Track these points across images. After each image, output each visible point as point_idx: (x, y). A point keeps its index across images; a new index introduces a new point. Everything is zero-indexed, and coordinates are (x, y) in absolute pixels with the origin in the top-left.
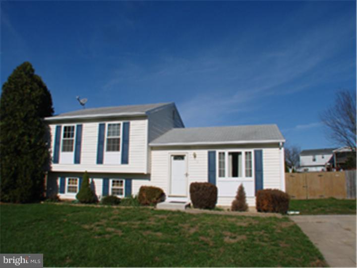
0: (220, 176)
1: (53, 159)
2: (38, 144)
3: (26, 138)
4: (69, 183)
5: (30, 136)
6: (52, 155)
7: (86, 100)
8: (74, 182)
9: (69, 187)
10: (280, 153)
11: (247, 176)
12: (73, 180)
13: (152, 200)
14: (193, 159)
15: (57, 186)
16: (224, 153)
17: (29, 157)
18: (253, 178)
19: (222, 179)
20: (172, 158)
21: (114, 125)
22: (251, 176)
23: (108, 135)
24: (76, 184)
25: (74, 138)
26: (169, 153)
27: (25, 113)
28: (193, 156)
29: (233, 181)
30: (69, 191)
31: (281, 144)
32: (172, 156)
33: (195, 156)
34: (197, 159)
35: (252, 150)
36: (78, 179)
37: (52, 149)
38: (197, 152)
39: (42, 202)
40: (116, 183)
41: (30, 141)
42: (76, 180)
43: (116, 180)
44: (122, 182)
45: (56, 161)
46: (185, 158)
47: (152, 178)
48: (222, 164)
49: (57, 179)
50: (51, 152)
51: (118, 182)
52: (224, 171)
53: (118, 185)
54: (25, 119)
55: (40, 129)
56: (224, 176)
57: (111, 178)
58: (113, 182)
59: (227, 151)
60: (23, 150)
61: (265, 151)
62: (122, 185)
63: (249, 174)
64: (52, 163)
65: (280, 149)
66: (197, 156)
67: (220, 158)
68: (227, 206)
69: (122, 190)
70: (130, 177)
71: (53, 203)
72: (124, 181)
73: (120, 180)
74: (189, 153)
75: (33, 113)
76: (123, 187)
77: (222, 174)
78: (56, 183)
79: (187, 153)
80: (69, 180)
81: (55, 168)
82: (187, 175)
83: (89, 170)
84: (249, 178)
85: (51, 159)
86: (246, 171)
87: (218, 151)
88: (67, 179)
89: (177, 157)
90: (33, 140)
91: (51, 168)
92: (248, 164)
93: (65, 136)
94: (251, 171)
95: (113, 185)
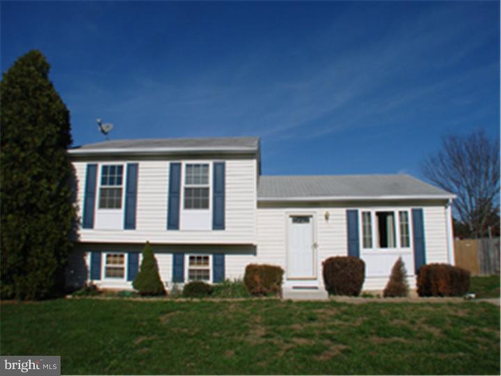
0: (365, 246)
1: (81, 221)
2: (62, 194)
3: (44, 182)
4: (108, 262)
5: (49, 180)
6: (80, 213)
7: (111, 126)
8: (118, 259)
9: (108, 269)
10: (446, 213)
11: (402, 246)
12: (115, 256)
13: (271, 286)
14: (324, 221)
15: (86, 267)
16: (369, 214)
17: (49, 217)
18: (411, 249)
19: (368, 250)
20: (291, 220)
21: (198, 166)
22: (408, 245)
23: (187, 182)
24: (122, 262)
25: (124, 186)
26: (286, 213)
27: (42, 139)
28: (323, 218)
29: (384, 254)
30: (108, 275)
31: (451, 201)
32: (291, 216)
33: (327, 217)
34: (330, 221)
35: (409, 209)
36: (126, 255)
37: (81, 203)
38: (332, 211)
39: (69, 297)
40: (196, 261)
41: (49, 189)
42: (122, 256)
43: (196, 255)
44: (207, 258)
45: (89, 224)
46: (311, 219)
47: (259, 251)
48: (367, 230)
49: (85, 255)
50: (77, 208)
51: (199, 258)
52: (371, 239)
53: (199, 264)
54: (42, 150)
55: (64, 168)
56: (371, 246)
57: (188, 252)
58: (191, 258)
59: (373, 211)
60: (39, 205)
61: (427, 211)
62: (207, 264)
63: (405, 243)
64: (80, 227)
65: (446, 207)
66: (330, 217)
67: (364, 220)
68: (376, 291)
69: (208, 271)
70: (221, 250)
71: (89, 297)
72: (211, 257)
73: (202, 255)
74: (319, 213)
75: (54, 140)
76: (210, 267)
77: (368, 244)
78: (84, 262)
79: (315, 212)
80: (108, 256)
81: (85, 235)
82: (315, 246)
83: (154, 240)
84: (405, 250)
85: (78, 221)
86: (402, 239)
87: (361, 210)
88: (104, 255)
89: (298, 219)
90: (54, 187)
91: (78, 236)
92: (404, 229)
93: (103, 182)
94: (408, 238)
95: (191, 264)
